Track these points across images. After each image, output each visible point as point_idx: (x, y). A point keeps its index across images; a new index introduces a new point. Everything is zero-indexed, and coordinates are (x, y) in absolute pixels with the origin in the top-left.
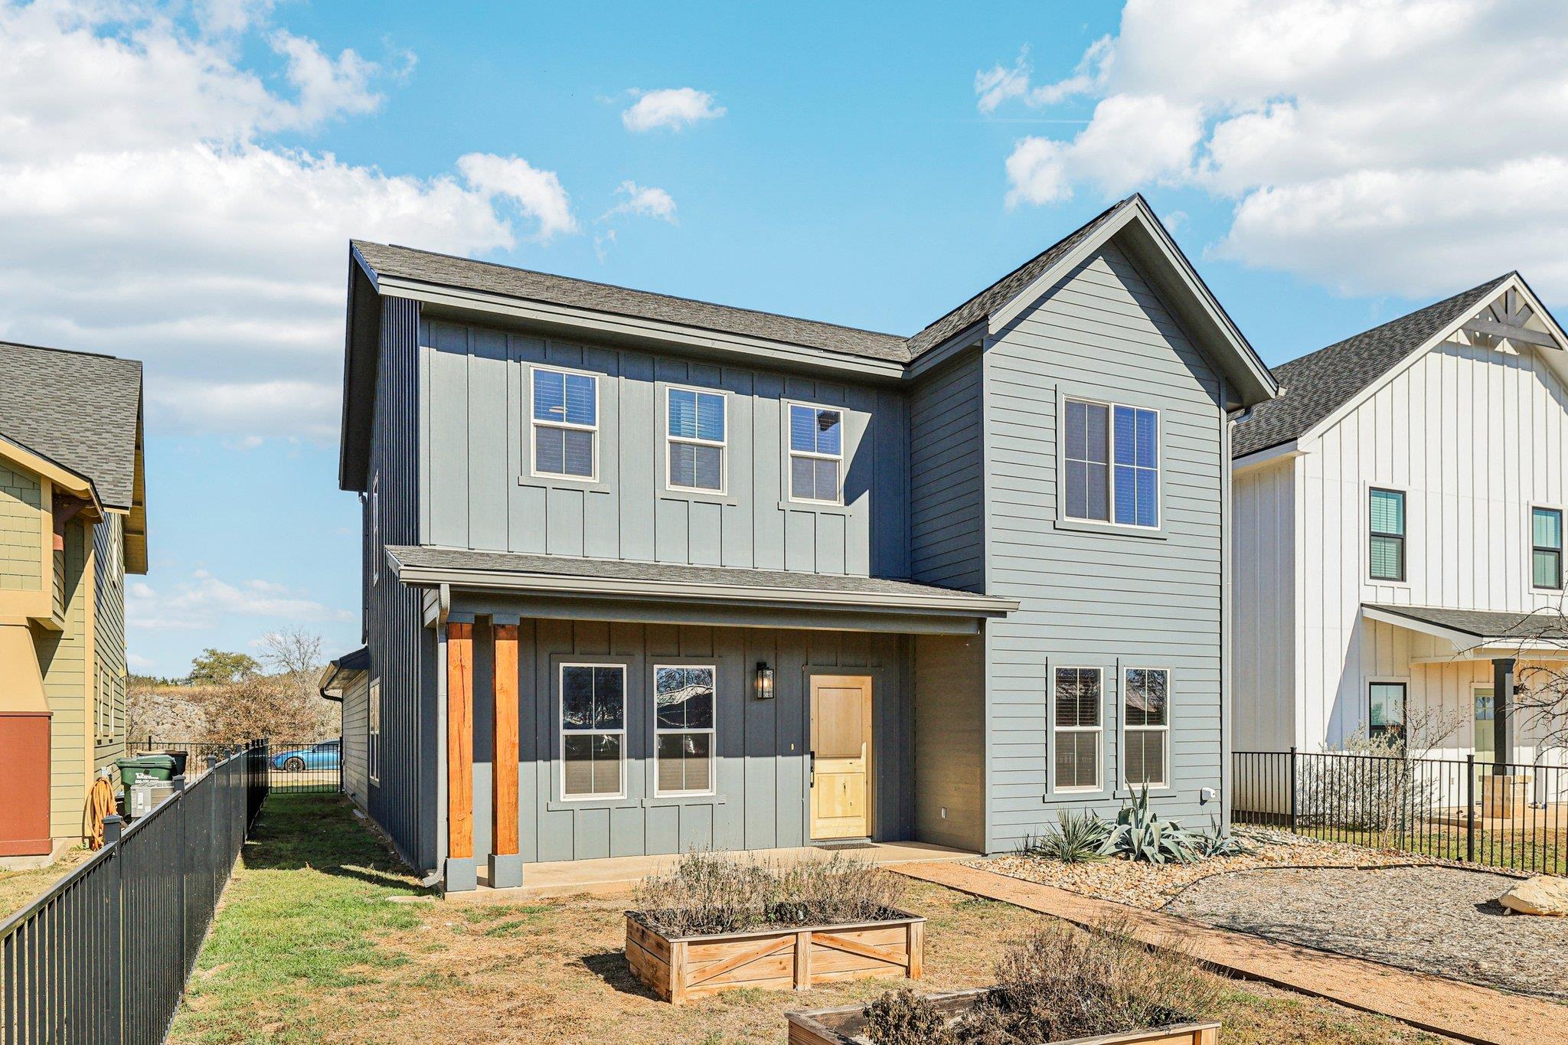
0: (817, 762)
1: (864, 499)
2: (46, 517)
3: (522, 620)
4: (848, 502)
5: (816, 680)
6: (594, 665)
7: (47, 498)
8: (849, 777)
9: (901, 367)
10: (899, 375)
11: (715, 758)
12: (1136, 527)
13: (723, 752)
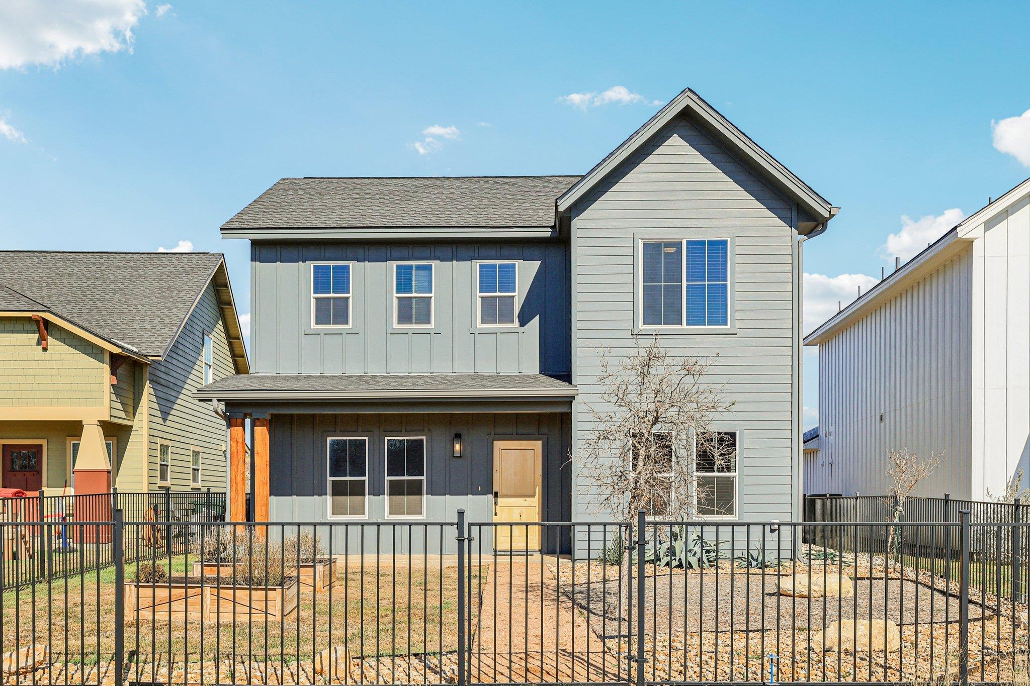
0: (499, 500)
1: (536, 322)
2: (107, 368)
3: (272, 415)
4: (523, 323)
5: (498, 445)
6: (348, 438)
7: (107, 358)
8: (524, 509)
9: (549, 229)
10: (548, 234)
11: (425, 496)
12: (707, 327)
13: (431, 492)
